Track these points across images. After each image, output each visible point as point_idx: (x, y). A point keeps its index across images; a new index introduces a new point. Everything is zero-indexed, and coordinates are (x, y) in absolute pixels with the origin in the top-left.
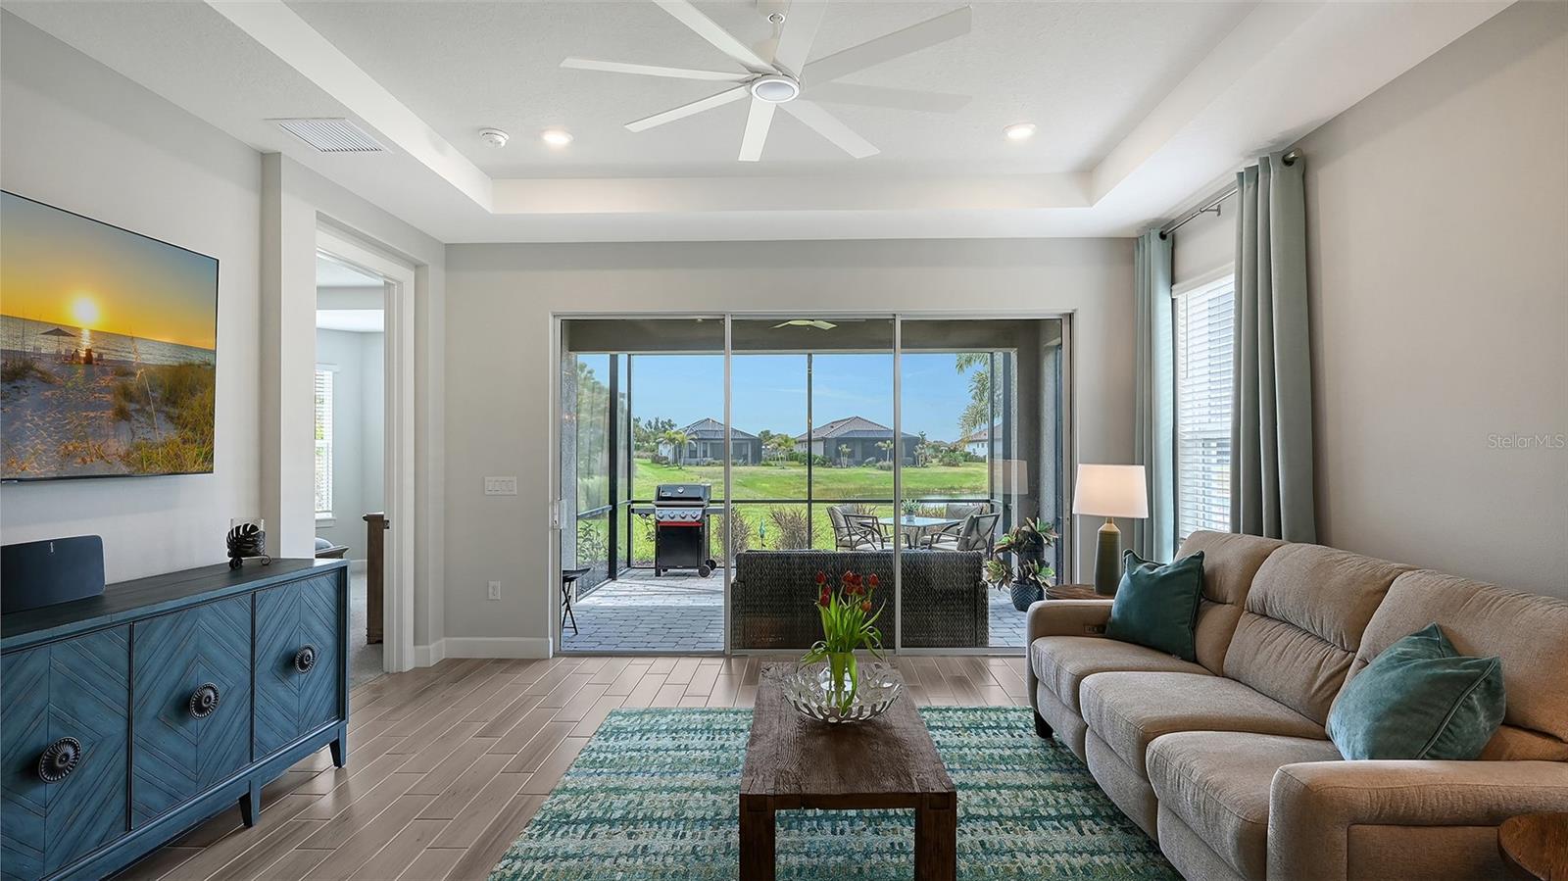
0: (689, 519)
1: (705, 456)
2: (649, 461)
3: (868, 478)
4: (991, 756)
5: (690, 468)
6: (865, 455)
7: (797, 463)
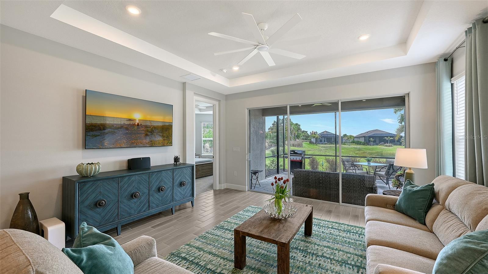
0: (298, 159)
1: (325, 141)
2: (309, 143)
3: (380, 149)
4: (346, 241)
5: (319, 145)
6: (380, 142)
7: (354, 144)
